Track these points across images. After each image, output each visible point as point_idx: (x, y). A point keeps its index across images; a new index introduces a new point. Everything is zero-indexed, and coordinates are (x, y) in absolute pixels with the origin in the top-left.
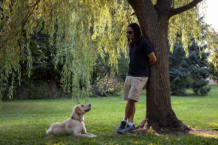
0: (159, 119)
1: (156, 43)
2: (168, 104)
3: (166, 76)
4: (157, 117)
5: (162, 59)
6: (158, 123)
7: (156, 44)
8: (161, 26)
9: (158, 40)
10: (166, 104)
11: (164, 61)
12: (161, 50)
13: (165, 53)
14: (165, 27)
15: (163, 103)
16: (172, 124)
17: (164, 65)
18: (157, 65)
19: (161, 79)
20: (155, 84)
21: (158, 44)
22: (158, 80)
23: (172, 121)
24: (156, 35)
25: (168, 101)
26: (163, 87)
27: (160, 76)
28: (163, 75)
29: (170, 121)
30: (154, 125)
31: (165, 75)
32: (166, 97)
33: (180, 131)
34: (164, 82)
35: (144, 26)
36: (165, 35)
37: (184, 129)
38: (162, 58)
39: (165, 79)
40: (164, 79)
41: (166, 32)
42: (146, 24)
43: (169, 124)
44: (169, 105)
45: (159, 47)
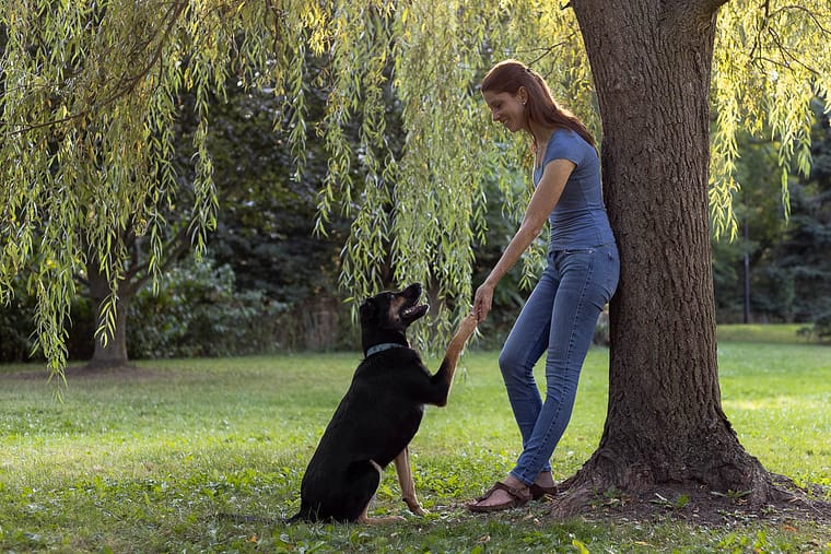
0: (654, 448)
1: (650, 116)
2: (699, 383)
3: (692, 262)
4: (648, 442)
5: (673, 188)
6: (647, 468)
7: (650, 121)
8: (675, 46)
9: (659, 104)
10: (692, 386)
11: (684, 194)
12: (670, 149)
13: (689, 160)
14: (692, 50)
15: (676, 377)
16: (713, 474)
17: (682, 210)
18: (651, 213)
19: (669, 272)
20: (643, 296)
21: (660, 122)
22: (655, 276)
23: (716, 459)
24: (648, 82)
25: (698, 371)
26: (676, 306)
27: (666, 258)
28: (677, 255)
29: (707, 460)
30: (631, 476)
31: (687, 254)
32: (688, 353)
33: (741, 507)
34: (682, 285)
35: (598, 41)
36: (694, 85)
37: (763, 499)
38: (675, 180)
39: (685, 273)
40: (681, 273)
41: (697, 70)
42: (607, 35)
43: (699, 475)
44: (705, 387)
45: (661, 134)
